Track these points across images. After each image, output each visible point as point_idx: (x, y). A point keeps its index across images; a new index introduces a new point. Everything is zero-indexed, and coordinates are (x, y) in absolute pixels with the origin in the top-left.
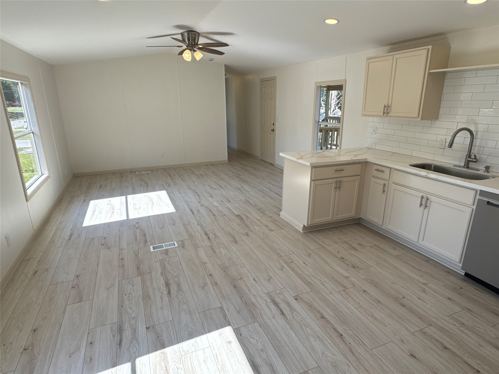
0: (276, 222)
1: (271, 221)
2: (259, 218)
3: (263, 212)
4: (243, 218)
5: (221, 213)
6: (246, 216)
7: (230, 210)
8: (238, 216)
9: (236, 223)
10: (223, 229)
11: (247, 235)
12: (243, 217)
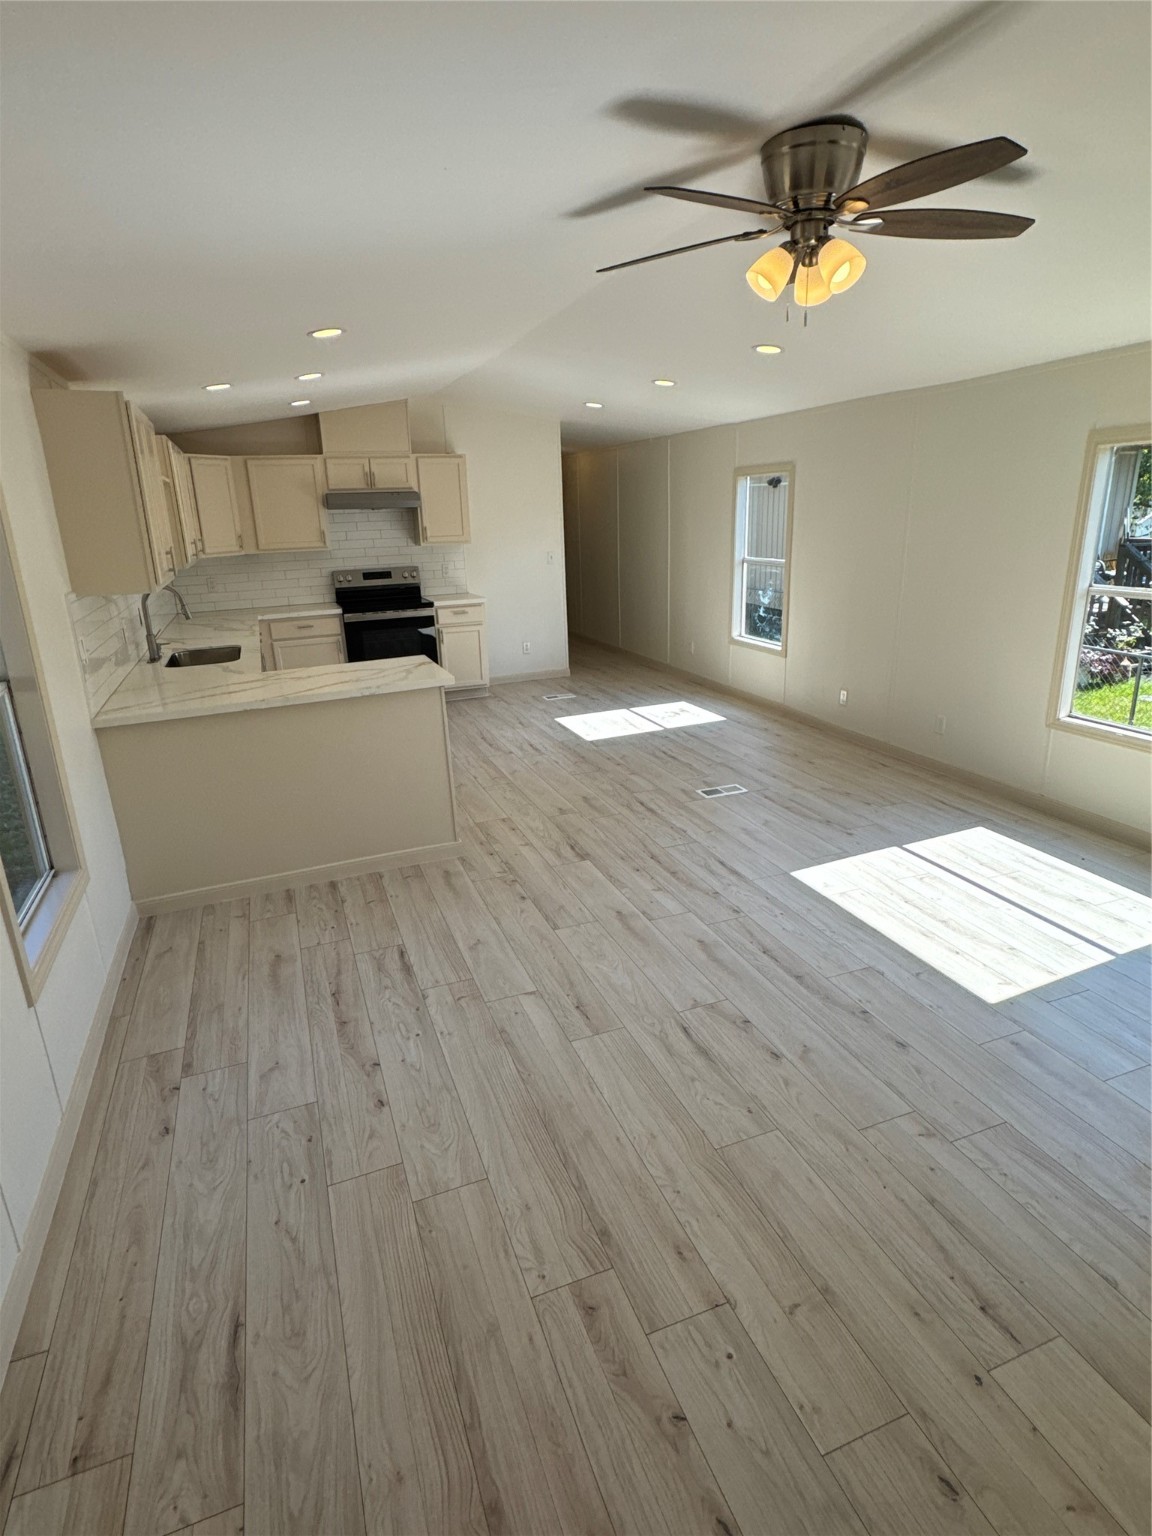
0: (483, 838)
1: (497, 841)
2: (525, 851)
3: (505, 872)
4: (568, 848)
5: (637, 866)
6: (559, 855)
7: (610, 877)
8: (584, 856)
9: (587, 835)
10: (618, 821)
11: (562, 811)
12: (567, 852)
